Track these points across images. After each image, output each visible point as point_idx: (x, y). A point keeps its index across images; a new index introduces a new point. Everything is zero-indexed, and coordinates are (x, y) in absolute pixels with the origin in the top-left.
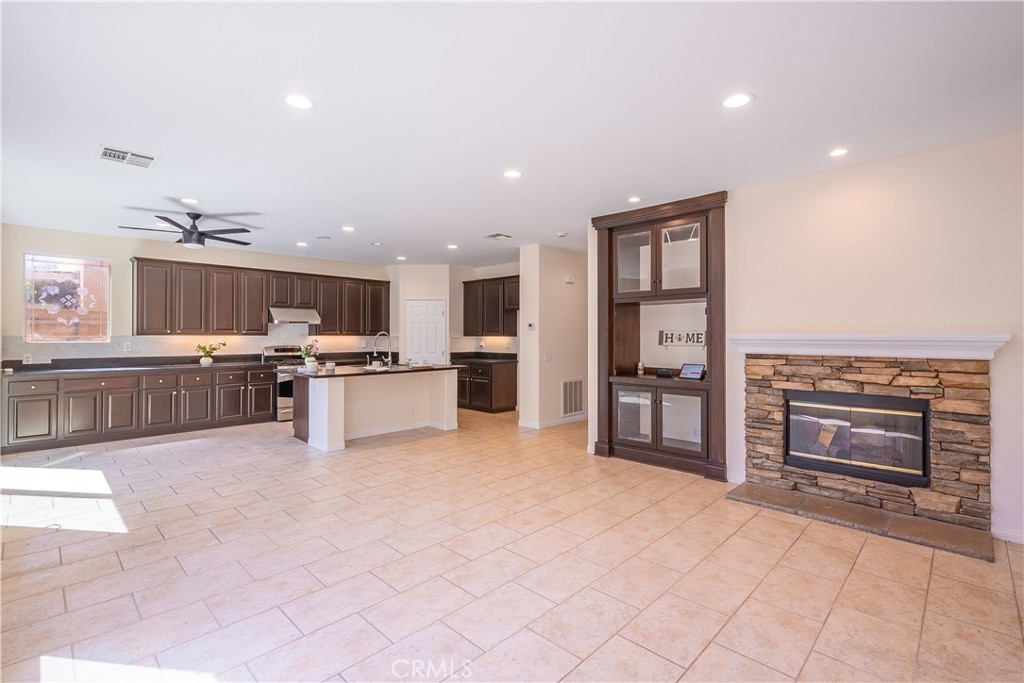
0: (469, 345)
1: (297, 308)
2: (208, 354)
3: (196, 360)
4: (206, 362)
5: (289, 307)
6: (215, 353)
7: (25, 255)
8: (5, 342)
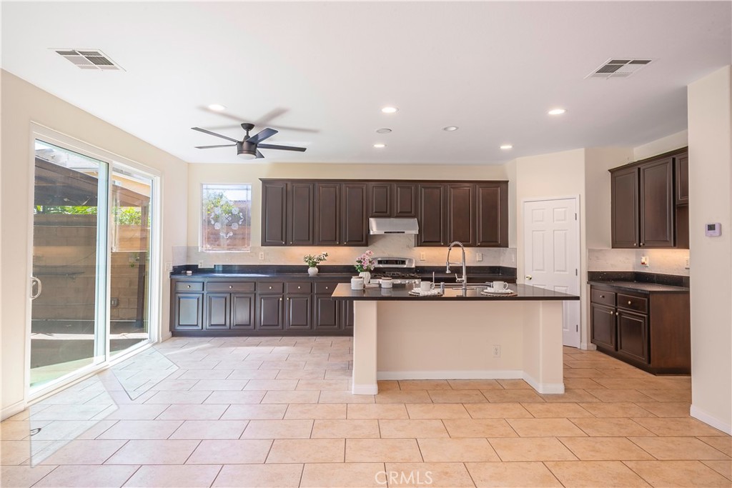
0: (622, 261)
1: (397, 217)
2: (314, 265)
3: (304, 269)
4: (312, 271)
5: (389, 217)
6: (321, 263)
7: (202, 185)
8: (189, 251)
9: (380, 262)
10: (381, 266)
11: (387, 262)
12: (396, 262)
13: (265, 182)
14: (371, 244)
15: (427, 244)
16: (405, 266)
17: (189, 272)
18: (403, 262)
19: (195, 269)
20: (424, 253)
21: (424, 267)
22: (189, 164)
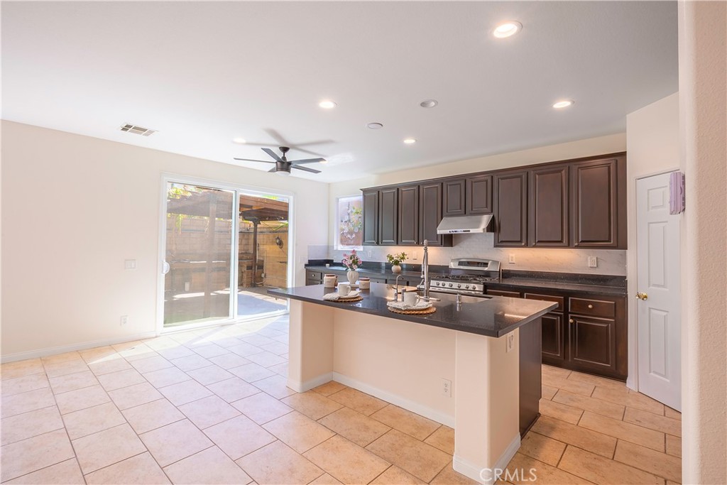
2: (397, 263)
4: (395, 268)
7: (338, 199)
8: (329, 248)
9: (461, 263)
10: (462, 267)
11: (469, 263)
12: (478, 264)
13: (365, 191)
14: (455, 245)
15: (504, 244)
16: (486, 269)
17: (328, 265)
18: (486, 265)
19: (331, 263)
20: (513, 255)
21: (509, 271)
22: (329, 184)
